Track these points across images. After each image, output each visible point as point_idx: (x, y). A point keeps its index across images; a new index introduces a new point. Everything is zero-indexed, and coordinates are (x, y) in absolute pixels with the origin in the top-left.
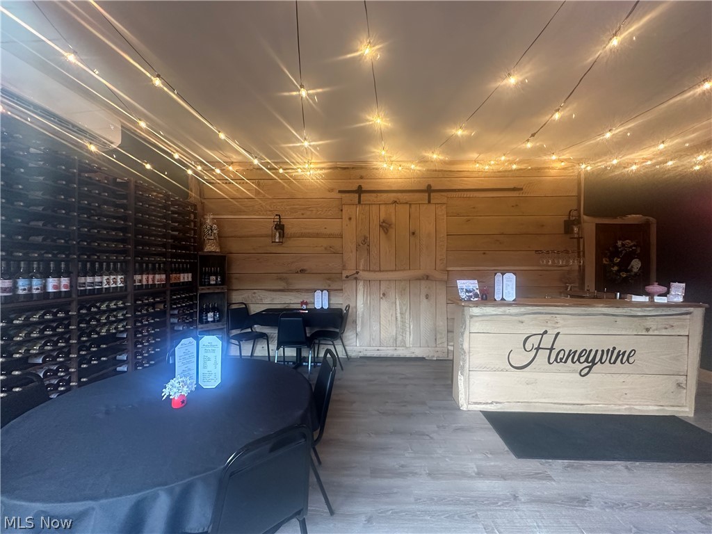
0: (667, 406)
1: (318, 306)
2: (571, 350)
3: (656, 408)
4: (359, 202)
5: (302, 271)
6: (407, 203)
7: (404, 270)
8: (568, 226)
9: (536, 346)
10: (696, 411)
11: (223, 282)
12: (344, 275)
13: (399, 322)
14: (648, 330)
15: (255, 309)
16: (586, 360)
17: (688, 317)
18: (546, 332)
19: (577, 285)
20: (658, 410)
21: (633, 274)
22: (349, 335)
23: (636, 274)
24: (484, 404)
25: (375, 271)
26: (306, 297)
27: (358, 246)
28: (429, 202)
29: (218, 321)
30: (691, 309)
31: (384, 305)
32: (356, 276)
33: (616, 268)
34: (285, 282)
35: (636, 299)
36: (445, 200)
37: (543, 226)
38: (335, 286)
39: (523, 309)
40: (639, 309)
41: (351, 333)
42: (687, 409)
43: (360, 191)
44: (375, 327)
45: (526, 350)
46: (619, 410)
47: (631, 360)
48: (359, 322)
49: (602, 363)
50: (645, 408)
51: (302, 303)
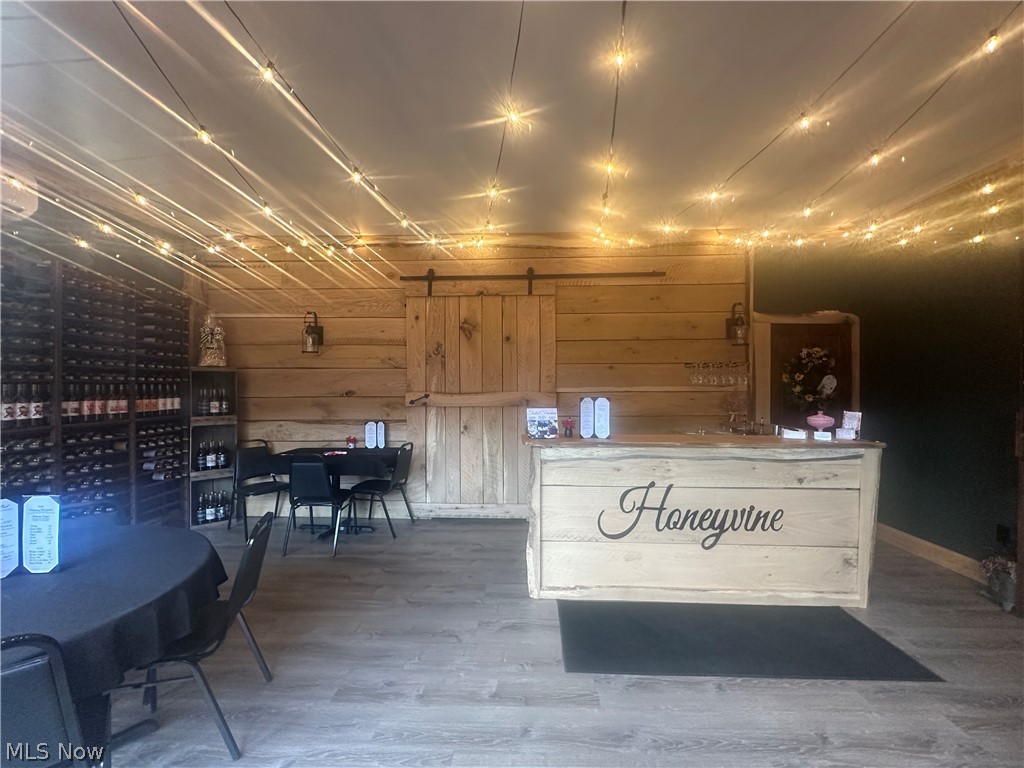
0: (829, 592)
1: (370, 445)
2: (689, 511)
3: (813, 595)
4: (430, 294)
5: (349, 394)
6: (497, 295)
7: (495, 392)
8: (732, 324)
9: (638, 505)
10: (872, 598)
11: (231, 411)
12: (408, 400)
13: (487, 468)
14: (800, 481)
15: (280, 448)
16: (712, 525)
17: (858, 461)
18: (652, 485)
19: (746, 413)
20: (814, 599)
21: (824, 396)
22: (415, 486)
23: (828, 397)
24: (564, 589)
25: (452, 394)
26: (355, 431)
27: (428, 357)
28: (530, 293)
29: (223, 467)
30: (862, 451)
31: (467, 442)
32: (425, 400)
33: (798, 389)
34: (326, 410)
35: (789, 434)
36: (552, 291)
37: (694, 327)
38: (395, 416)
39: (618, 451)
40: (786, 451)
41: (419, 484)
42: (857, 597)
43: (431, 277)
44: (454, 475)
45: (622, 508)
46: (758, 599)
47: (777, 525)
48: (430, 468)
49: (734, 530)
50: (796, 596)
51: (349, 440)
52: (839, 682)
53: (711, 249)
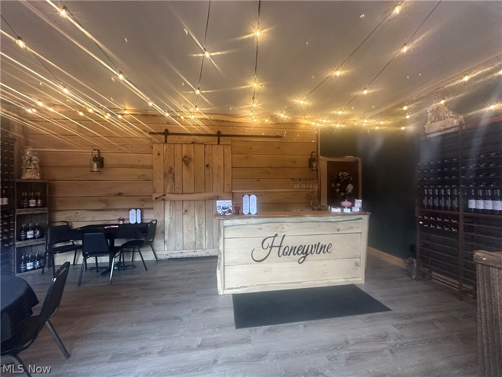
0: (350, 278)
1: (132, 221)
2: (292, 247)
3: (344, 280)
4: (166, 142)
5: (120, 194)
6: (202, 144)
7: (201, 192)
8: (311, 161)
9: (270, 245)
10: (366, 279)
12: (154, 197)
13: (197, 231)
14: (338, 230)
15: (77, 225)
16: (302, 253)
17: (360, 221)
18: (276, 235)
20: (344, 282)
21: (348, 193)
22: (158, 243)
23: (350, 194)
24: (235, 288)
25: (178, 194)
26: (123, 215)
27: (165, 175)
28: (219, 143)
29: (38, 238)
30: (361, 216)
31: (186, 218)
32: (163, 197)
33: (338, 190)
34: (106, 204)
35: (334, 210)
36: (230, 143)
37: (295, 162)
38: (147, 206)
39: (260, 220)
40: (333, 217)
41: (160, 241)
42: (360, 279)
43: (166, 133)
44: (180, 236)
45: (263, 249)
46: (322, 284)
47: (329, 251)
48: (166, 232)
49: (312, 254)
50: (337, 281)
51: (120, 220)
52: (353, 316)
53: (302, 126)
